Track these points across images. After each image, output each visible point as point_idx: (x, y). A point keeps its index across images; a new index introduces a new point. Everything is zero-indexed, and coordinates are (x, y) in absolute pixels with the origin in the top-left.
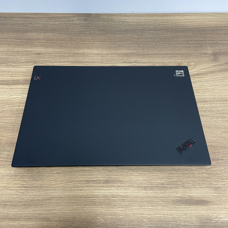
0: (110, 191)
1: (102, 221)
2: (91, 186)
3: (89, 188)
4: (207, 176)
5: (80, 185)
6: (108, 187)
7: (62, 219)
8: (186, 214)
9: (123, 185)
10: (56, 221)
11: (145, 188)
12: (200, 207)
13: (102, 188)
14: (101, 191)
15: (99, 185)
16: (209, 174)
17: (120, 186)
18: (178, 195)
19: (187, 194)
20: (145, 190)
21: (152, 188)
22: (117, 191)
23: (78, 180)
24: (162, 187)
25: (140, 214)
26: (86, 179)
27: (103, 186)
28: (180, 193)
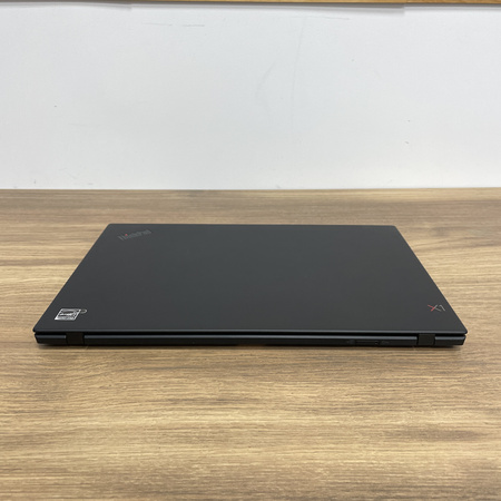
0: (229, 417)
1: (205, 472)
2: (181, 409)
3: (177, 412)
4: (463, 389)
5: (153, 407)
6: (223, 409)
7: (98, 470)
8: (426, 458)
9: (260, 406)
10: (83, 474)
11: (316, 412)
12: (461, 444)
13: (209, 412)
14: (206, 417)
15: (201, 407)
16: (467, 386)
17: (252, 409)
18: (399, 423)
19: (421, 421)
20: (317, 414)
21: (332, 411)
22: (244, 417)
23: (151, 398)
24: (358, 409)
25: (305, 458)
26: (171, 397)
27: (211, 409)
28: (404, 419)
